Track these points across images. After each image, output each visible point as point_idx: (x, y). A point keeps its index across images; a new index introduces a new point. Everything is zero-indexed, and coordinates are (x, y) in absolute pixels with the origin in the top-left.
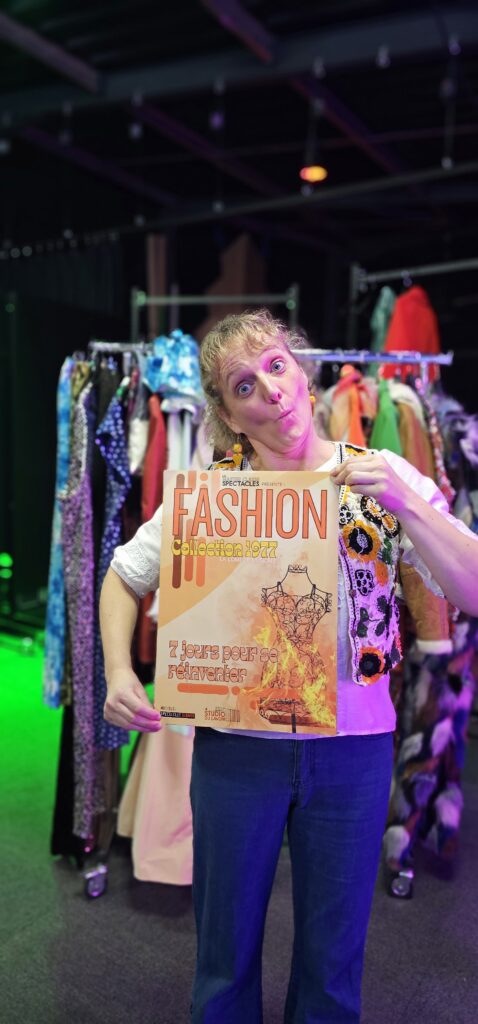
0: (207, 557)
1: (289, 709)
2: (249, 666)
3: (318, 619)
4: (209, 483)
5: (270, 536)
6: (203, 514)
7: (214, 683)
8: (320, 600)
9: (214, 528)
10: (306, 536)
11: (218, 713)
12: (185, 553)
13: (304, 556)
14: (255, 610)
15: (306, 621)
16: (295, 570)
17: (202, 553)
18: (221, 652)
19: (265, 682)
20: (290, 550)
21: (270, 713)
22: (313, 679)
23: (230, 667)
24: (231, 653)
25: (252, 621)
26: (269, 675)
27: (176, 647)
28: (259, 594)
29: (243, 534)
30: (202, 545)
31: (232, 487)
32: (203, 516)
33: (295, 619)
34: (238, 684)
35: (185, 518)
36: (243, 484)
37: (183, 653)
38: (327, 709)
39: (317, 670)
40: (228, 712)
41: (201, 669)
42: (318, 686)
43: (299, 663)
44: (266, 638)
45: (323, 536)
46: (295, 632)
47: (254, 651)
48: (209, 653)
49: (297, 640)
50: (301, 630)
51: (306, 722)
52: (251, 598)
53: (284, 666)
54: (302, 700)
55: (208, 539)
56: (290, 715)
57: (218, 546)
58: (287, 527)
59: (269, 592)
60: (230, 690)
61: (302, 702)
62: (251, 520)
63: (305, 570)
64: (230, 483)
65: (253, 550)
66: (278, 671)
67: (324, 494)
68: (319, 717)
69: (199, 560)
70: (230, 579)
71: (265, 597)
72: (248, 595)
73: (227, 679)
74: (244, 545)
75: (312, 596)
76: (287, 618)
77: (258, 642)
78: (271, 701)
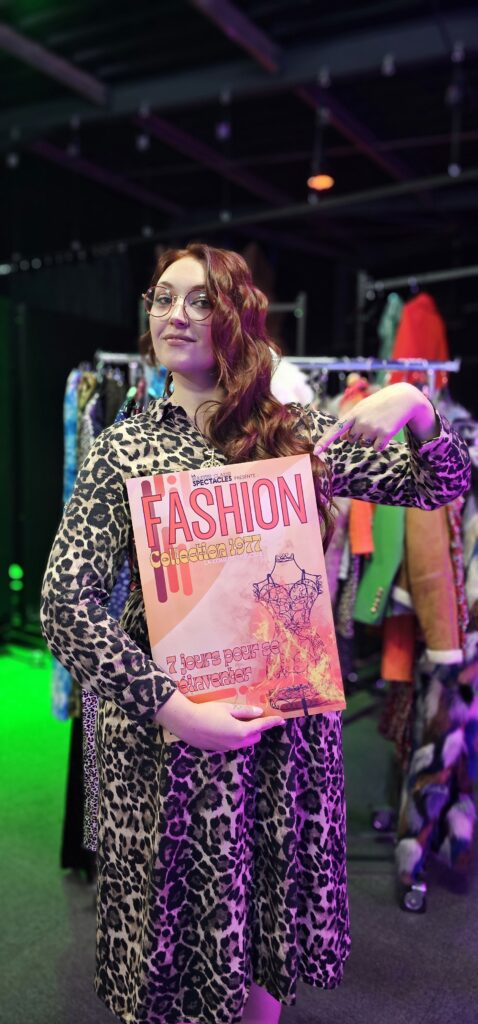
0: (191, 564)
1: (298, 694)
2: (253, 664)
3: (312, 602)
4: (178, 486)
5: (250, 529)
6: (178, 520)
7: (220, 688)
8: (311, 584)
9: (193, 532)
10: (287, 523)
12: (166, 564)
13: (289, 544)
14: (249, 607)
15: (300, 606)
16: (281, 559)
17: (185, 560)
18: (222, 657)
19: (271, 674)
20: (273, 541)
21: (280, 703)
22: (316, 661)
23: (234, 668)
24: (233, 655)
25: (248, 619)
26: (274, 667)
27: (174, 662)
28: (251, 590)
29: (225, 533)
30: (183, 553)
31: (205, 486)
32: (178, 521)
33: (291, 607)
34: (244, 684)
35: (159, 527)
36: (215, 481)
37: (182, 666)
38: (334, 686)
39: (319, 651)
41: (205, 678)
42: (322, 666)
43: (301, 649)
44: (266, 632)
45: (304, 520)
46: (292, 620)
47: (256, 647)
48: (210, 660)
49: (295, 628)
50: (298, 617)
51: (317, 703)
52: (244, 596)
53: (287, 655)
54: (309, 683)
55: (188, 545)
56: (300, 700)
58: (267, 518)
59: (260, 586)
60: (238, 692)
61: (310, 685)
62: (230, 517)
63: (292, 558)
64: (201, 482)
65: (238, 548)
66: (282, 661)
67: (298, 478)
68: (328, 695)
69: (182, 568)
70: (219, 581)
71: (257, 592)
72: (241, 595)
73: (232, 681)
74: (227, 544)
75: (302, 581)
76: (282, 608)
77: (258, 638)
78: (279, 692)
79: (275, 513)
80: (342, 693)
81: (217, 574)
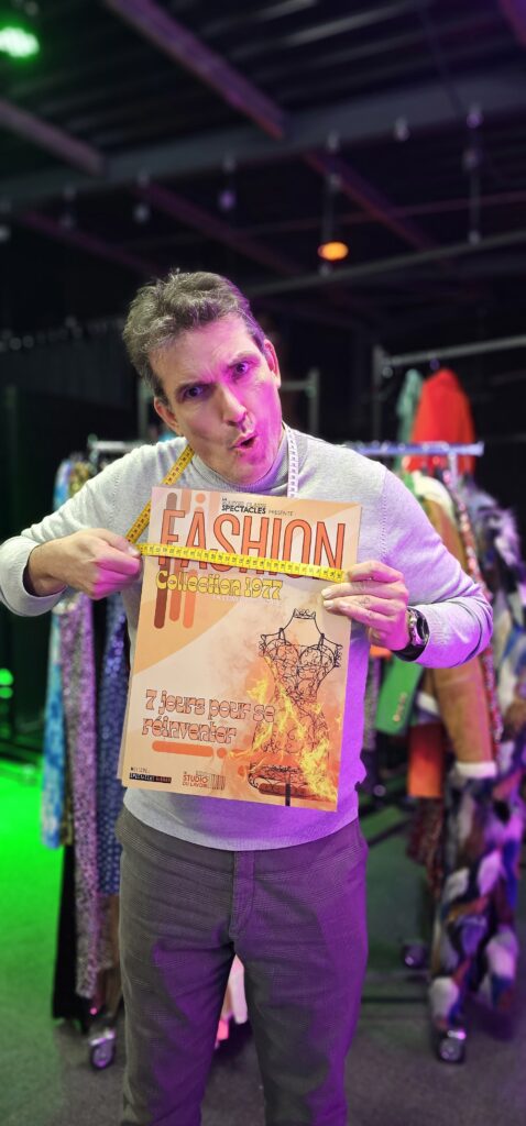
0: (198, 594)
1: (283, 777)
2: (239, 725)
3: (325, 674)
4: (205, 506)
6: (196, 543)
7: (196, 742)
8: (328, 652)
11: (198, 779)
13: (312, 600)
14: (251, 660)
15: (311, 675)
16: (301, 615)
17: (192, 589)
18: (207, 704)
19: (257, 745)
21: (261, 781)
22: (314, 744)
23: (217, 725)
24: (219, 708)
25: (247, 672)
26: (263, 736)
27: (154, 697)
28: (257, 641)
30: (193, 579)
31: (234, 513)
33: (298, 672)
34: (225, 746)
36: (247, 510)
37: (162, 705)
38: (327, 780)
39: (319, 734)
40: (210, 778)
41: (183, 726)
42: (319, 752)
43: (299, 725)
44: (262, 694)
46: (296, 687)
47: (247, 707)
48: (193, 707)
49: (298, 697)
50: (304, 686)
51: (302, 794)
52: (247, 644)
53: (281, 728)
54: (299, 768)
55: (200, 574)
56: (284, 784)
57: (211, 581)
59: (269, 639)
60: (215, 753)
61: (299, 771)
63: (313, 616)
64: (232, 508)
65: (252, 591)
66: (274, 731)
67: (341, 528)
68: (318, 788)
69: (187, 597)
70: (224, 621)
71: (264, 645)
72: (244, 641)
73: (212, 738)
74: (241, 582)
75: (319, 647)
76: (288, 671)
77: (253, 697)
78: (263, 768)
81: (224, 613)
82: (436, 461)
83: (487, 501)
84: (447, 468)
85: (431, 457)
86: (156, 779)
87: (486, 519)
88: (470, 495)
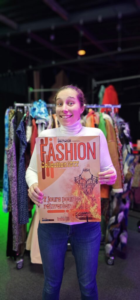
0: (54, 169)
1: (85, 215)
2: (71, 203)
3: (94, 186)
4: (53, 142)
5: (76, 159)
6: (51, 153)
7: (60, 209)
8: (94, 180)
9: (56, 158)
10: (88, 158)
11: (62, 219)
12: (46, 167)
13: (88, 166)
14: (72, 185)
15: (90, 187)
16: (85, 170)
17: (52, 167)
18: (61, 199)
19: (77, 207)
20: (83, 164)
21: (79, 217)
22: (93, 205)
23: (65, 204)
24: (65, 199)
25: (71, 188)
26: (78, 205)
27: (46, 199)
28: (74, 179)
29: (67, 159)
30: (52, 164)
31: (62, 143)
33: (86, 186)
34: (68, 209)
35: (45, 155)
36: (65, 142)
37: (48, 200)
38: (98, 214)
39: (94, 202)
40: (65, 218)
41: (55, 205)
42: (95, 207)
43: (88, 201)
44: (77, 194)
45: (94, 158)
46: (86, 191)
47: (73, 198)
48: (57, 200)
49: (87, 193)
50: (88, 190)
51: (91, 218)
52: (71, 181)
53: (83, 202)
54: (90, 212)
55: (54, 162)
56: (86, 217)
57: (58, 164)
58: (82, 156)
59: (77, 178)
60: (65, 211)
61: (90, 213)
62: (69, 154)
63: (89, 170)
64: (61, 141)
65: (70, 165)
66: (81, 204)
67: (94, 143)
68: (96, 216)
69: (51, 169)
70: (63, 175)
71: (76, 180)
72: (70, 180)
73: (64, 207)
74: (67, 163)
75: (92, 178)
76: (83, 186)
77: (74, 195)
78: (79, 213)
79: (85, 154)
80: (100, 216)
81: (63, 172)
82: (108, 109)
83: (122, 120)
84: (111, 112)
85: (107, 108)
86: (50, 220)
87: (121, 125)
88: (117, 119)
